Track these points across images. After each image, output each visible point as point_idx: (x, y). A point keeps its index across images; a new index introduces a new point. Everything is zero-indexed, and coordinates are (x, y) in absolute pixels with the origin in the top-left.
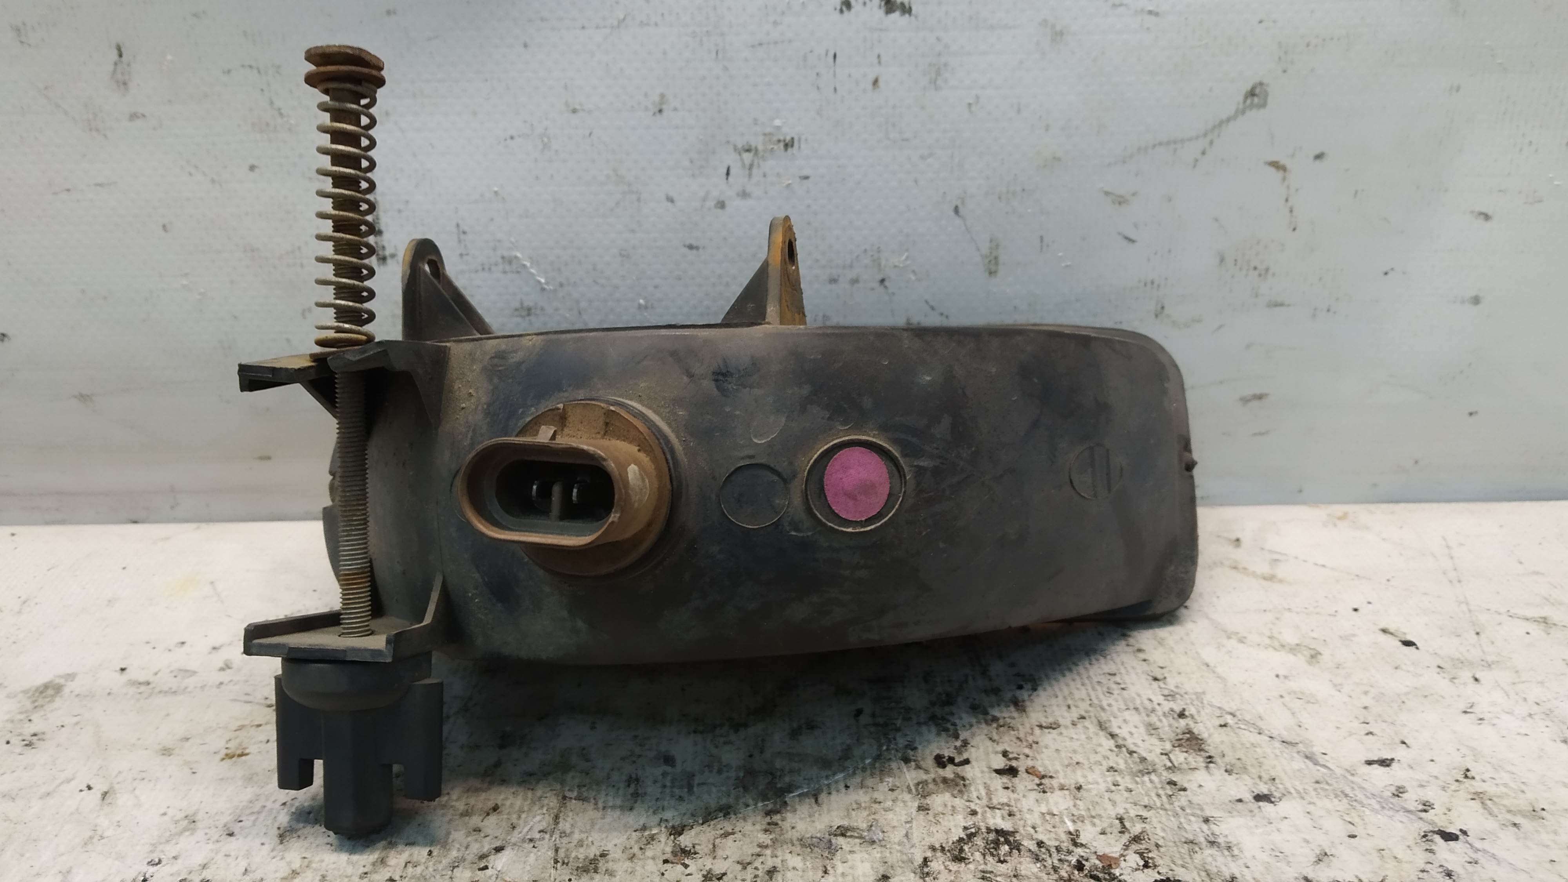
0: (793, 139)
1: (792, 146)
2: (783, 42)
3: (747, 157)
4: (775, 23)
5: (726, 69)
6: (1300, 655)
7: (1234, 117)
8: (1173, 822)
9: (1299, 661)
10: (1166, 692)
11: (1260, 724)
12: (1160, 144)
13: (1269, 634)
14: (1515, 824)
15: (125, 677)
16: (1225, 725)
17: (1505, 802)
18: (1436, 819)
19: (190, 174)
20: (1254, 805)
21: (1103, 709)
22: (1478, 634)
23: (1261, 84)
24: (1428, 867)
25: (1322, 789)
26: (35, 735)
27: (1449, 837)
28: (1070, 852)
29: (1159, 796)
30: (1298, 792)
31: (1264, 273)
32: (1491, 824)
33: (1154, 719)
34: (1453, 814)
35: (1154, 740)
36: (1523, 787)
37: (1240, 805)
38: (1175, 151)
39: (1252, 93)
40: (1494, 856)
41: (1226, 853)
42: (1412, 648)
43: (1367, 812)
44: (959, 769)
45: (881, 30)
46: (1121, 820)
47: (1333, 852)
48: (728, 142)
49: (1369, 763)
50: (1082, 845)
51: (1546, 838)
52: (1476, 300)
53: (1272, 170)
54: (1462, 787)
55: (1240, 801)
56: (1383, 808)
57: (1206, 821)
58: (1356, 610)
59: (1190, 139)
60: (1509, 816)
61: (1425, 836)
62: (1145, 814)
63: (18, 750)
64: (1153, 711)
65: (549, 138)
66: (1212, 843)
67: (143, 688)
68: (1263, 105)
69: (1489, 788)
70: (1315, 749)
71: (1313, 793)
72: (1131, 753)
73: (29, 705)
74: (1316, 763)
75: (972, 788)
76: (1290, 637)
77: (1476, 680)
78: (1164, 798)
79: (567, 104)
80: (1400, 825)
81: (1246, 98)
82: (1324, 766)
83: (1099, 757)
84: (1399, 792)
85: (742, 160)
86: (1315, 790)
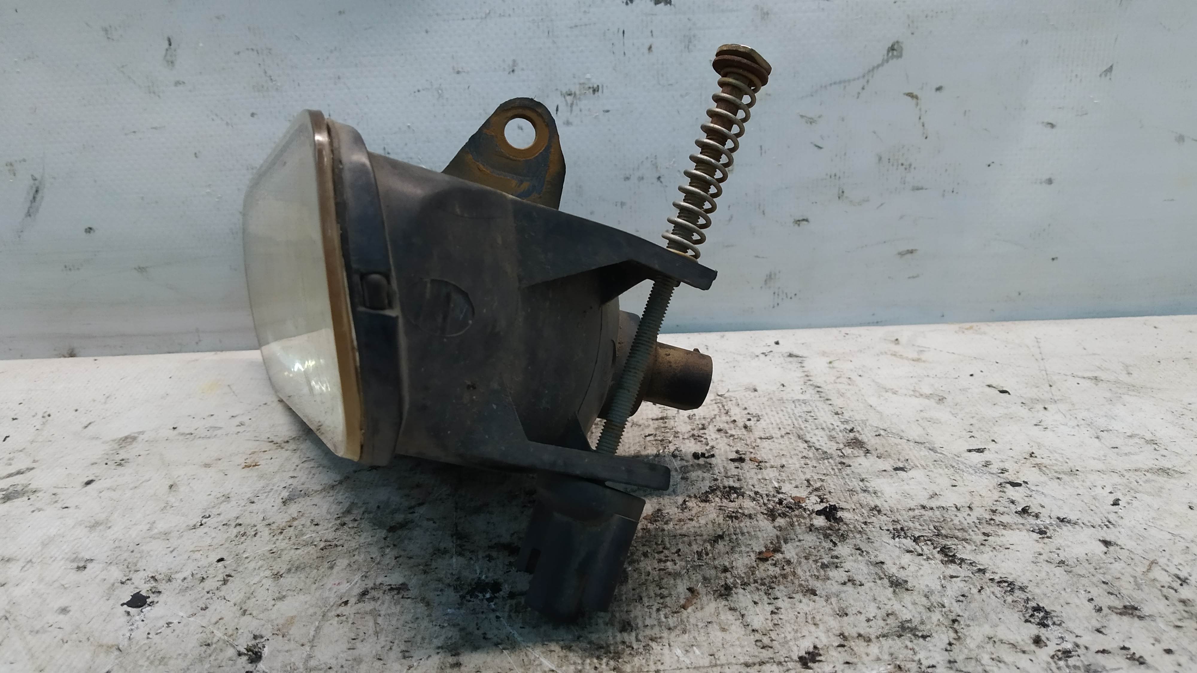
0: (598, 86)
1: (598, 91)
2: (590, 24)
3: (569, 99)
4: (585, 12)
5: (554, 42)
6: (932, 400)
7: (882, 64)
8: (842, 482)
9: (932, 403)
10: (843, 420)
11: (902, 434)
12: (835, 83)
13: (913, 389)
14: (1058, 478)
15: (176, 432)
16: (879, 435)
17: (1055, 468)
18: (1009, 477)
19: (213, 120)
20: (894, 473)
21: (801, 429)
22: (1051, 386)
23: (898, 42)
24: (1000, 499)
25: (938, 464)
26: (123, 460)
27: (1014, 484)
28: (774, 496)
29: (833, 469)
30: (922, 466)
31: (908, 168)
32: (1044, 478)
33: (833, 433)
34: (1020, 475)
35: (833, 443)
36: (1067, 461)
37: (884, 473)
38: (845, 87)
39: (892, 49)
40: (1043, 493)
41: (873, 495)
42: (1007, 394)
43: (965, 474)
44: (708, 460)
45: (652, 15)
46: (808, 481)
47: (941, 493)
48: (557, 89)
49: (970, 451)
50: (782, 493)
51: (1076, 484)
52: (1050, 181)
53: (909, 98)
54: (1028, 461)
55: (885, 471)
56: (976, 472)
57: (862, 480)
58: (972, 375)
59: (854, 80)
60: (1056, 474)
61: (1001, 484)
62: (823, 478)
63: (114, 467)
64: (834, 429)
65: (442, 90)
66: (865, 491)
67: (188, 436)
68: (900, 56)
69: (1046, 462)
70: (935, 446)
71: (932, 466)
72: (817, 450)
73: (116, 446)
74: (936, 452)
75: (716, 469)
76: (927, 390)
77: (1045, 408)
78: (837, 470)
79: (453, 68)
80: (986, 480)
81: (888, 52)
82: (941, 453)
83: (797, 452)
84: (987, 464)
85: (566, 101)
86: (934, 465)
